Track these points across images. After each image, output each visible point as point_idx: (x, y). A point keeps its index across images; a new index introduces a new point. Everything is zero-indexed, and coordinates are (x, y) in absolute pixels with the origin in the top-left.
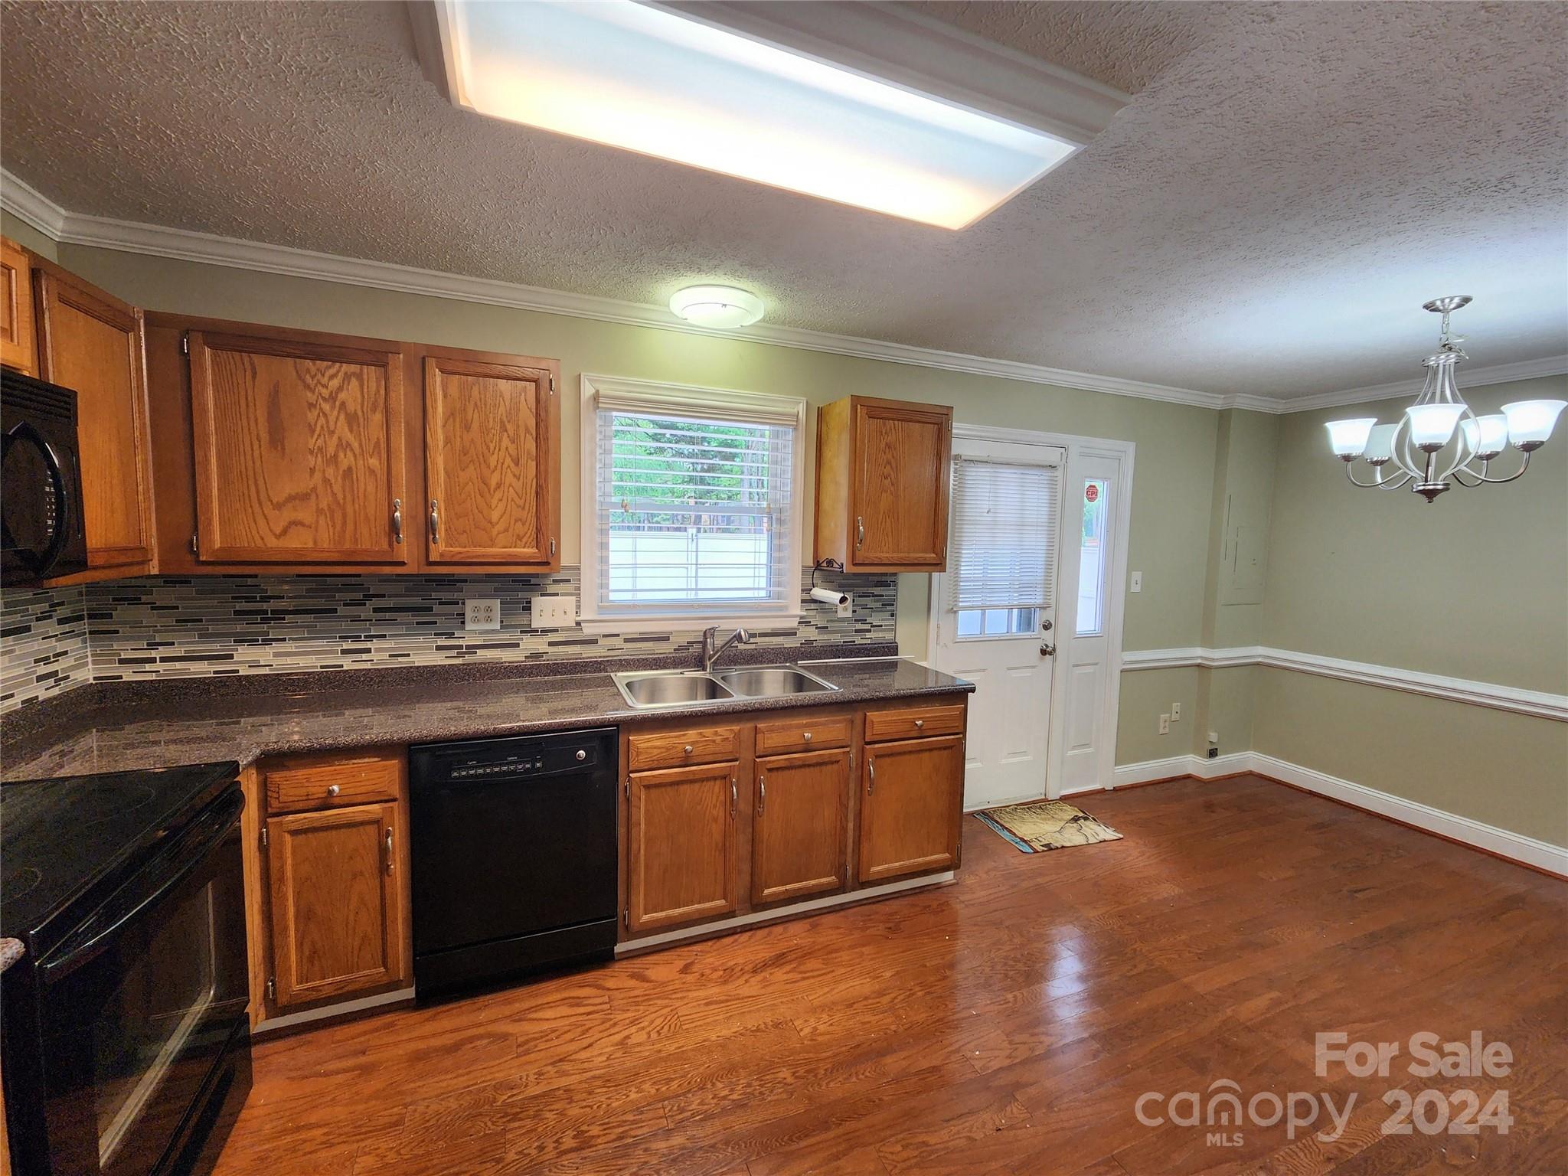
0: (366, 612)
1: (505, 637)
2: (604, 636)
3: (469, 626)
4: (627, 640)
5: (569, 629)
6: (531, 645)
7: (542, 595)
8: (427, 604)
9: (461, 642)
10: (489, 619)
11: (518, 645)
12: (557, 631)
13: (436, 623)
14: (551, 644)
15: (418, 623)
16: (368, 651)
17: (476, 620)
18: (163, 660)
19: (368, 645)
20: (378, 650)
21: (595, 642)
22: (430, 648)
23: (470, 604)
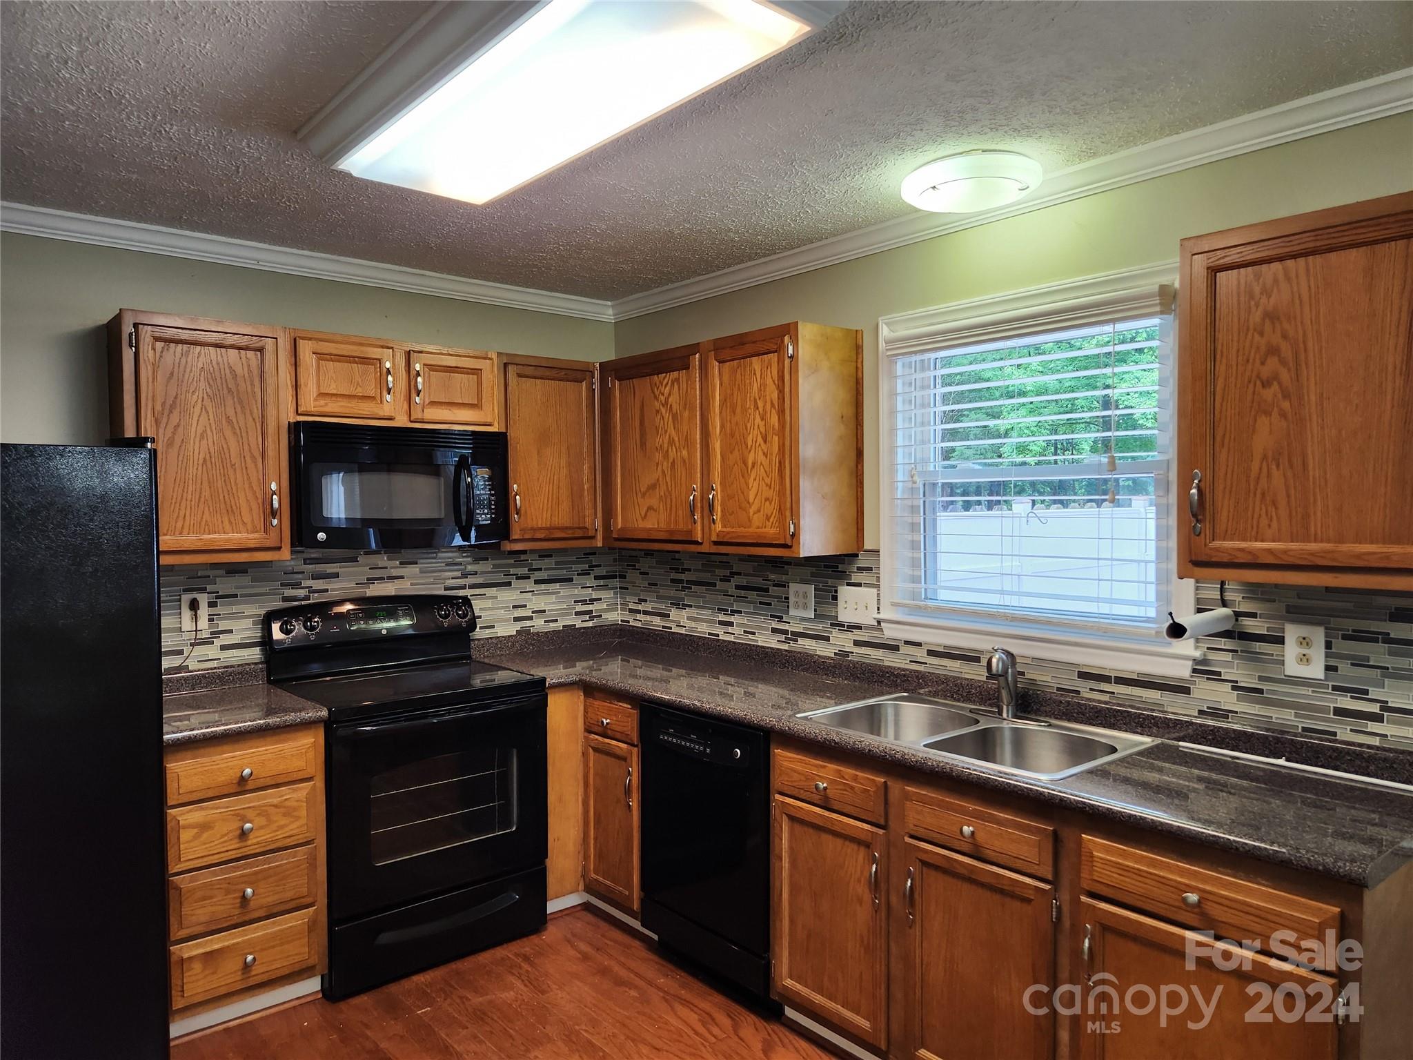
0: (730, 587)
1: (819, 627)
2: (907, 643)
3: (792, 612)
4: (931, 653)
5: (869, 627)
6: (841, 641)
7: (849, 584)
8: (764, 584)
9: (786, 627)
10: (805, 607)
11: (827, 639)
12: (859, 628)
13: (770, 604)
14: (857, 643)
15: (761, 603)
16: (731, 624)
17: (797, 606)
18: (645, 613)
19: (731, 619)
20: (739, 625)
21: (895, 648)
22: (766, 628)
23: (793, 587)
